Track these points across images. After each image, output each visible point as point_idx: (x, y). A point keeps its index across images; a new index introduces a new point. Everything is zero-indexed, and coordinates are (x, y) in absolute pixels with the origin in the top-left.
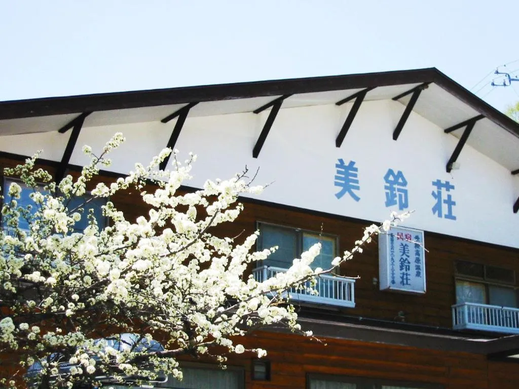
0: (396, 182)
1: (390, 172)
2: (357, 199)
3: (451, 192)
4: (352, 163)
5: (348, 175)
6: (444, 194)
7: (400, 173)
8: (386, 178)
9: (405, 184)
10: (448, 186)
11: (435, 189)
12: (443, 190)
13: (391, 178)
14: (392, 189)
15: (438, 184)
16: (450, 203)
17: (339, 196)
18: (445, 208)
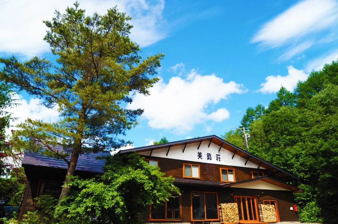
0: (209, 155)
1: (208, 153)
2: (202, 159)
3: (220, 156)
4: (201, 152)
5: (200, 154)
6: (218, 157)
7: (210, 154)
8: (207, 155)
9: (211, 155)
10: (219, 155)
11: (216, 156)
12: (218, 156)
13: (208, 155)
14: (208, 157)
15: (217, 155)
16: (219, 158)
17: (198, 158)
18: (218, 159)
